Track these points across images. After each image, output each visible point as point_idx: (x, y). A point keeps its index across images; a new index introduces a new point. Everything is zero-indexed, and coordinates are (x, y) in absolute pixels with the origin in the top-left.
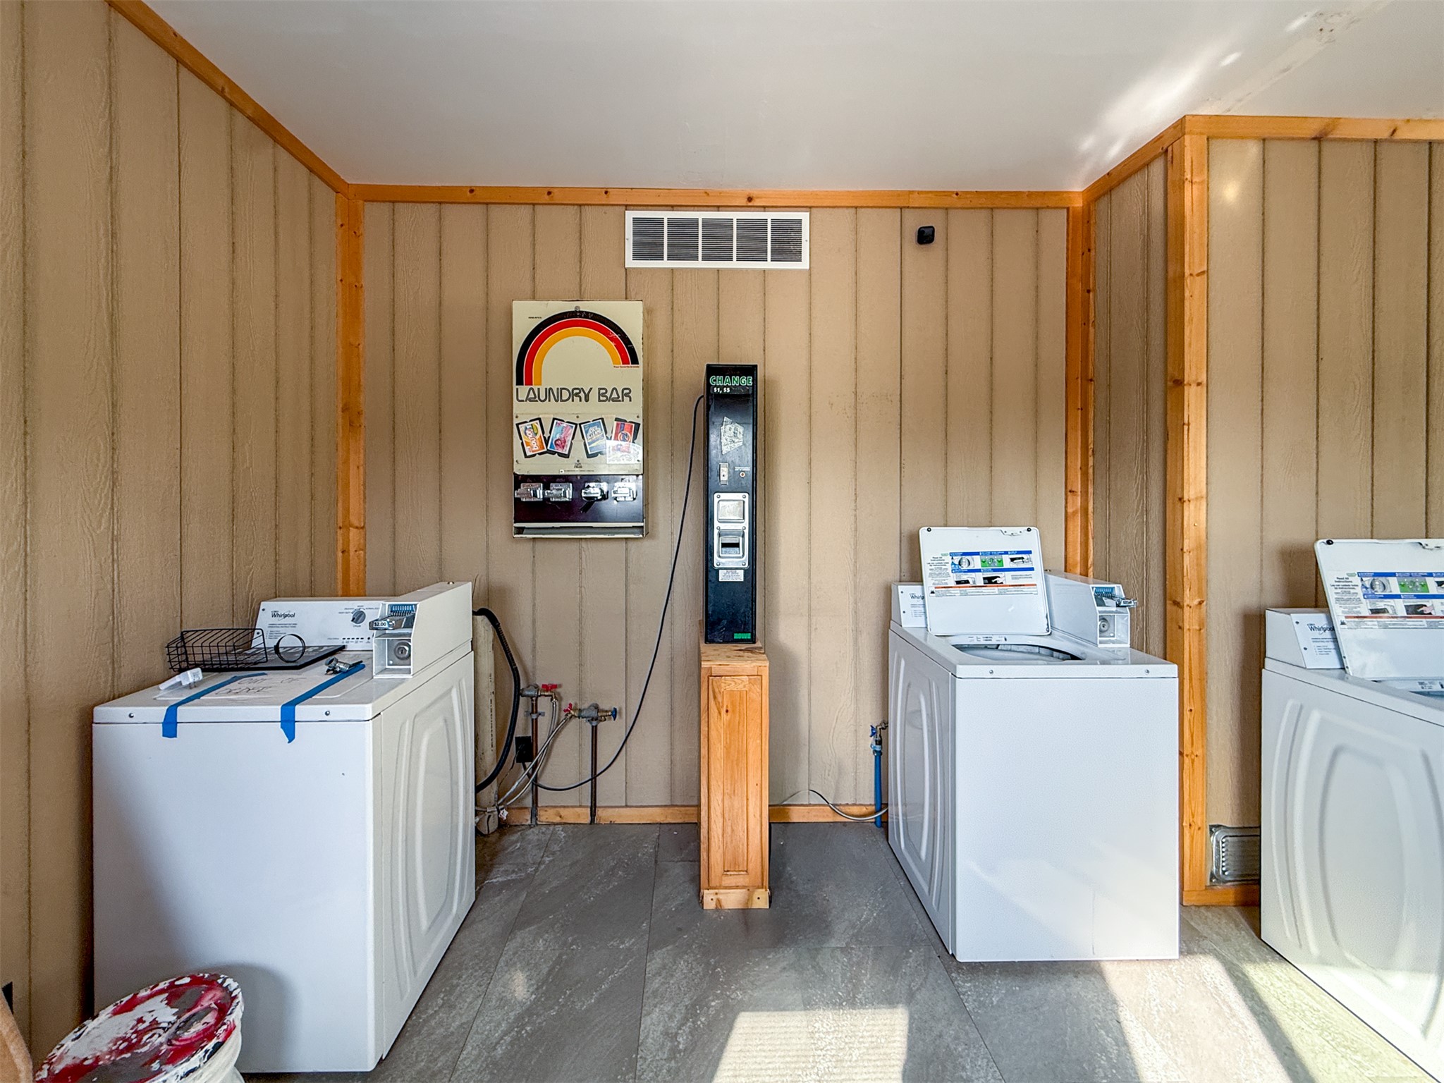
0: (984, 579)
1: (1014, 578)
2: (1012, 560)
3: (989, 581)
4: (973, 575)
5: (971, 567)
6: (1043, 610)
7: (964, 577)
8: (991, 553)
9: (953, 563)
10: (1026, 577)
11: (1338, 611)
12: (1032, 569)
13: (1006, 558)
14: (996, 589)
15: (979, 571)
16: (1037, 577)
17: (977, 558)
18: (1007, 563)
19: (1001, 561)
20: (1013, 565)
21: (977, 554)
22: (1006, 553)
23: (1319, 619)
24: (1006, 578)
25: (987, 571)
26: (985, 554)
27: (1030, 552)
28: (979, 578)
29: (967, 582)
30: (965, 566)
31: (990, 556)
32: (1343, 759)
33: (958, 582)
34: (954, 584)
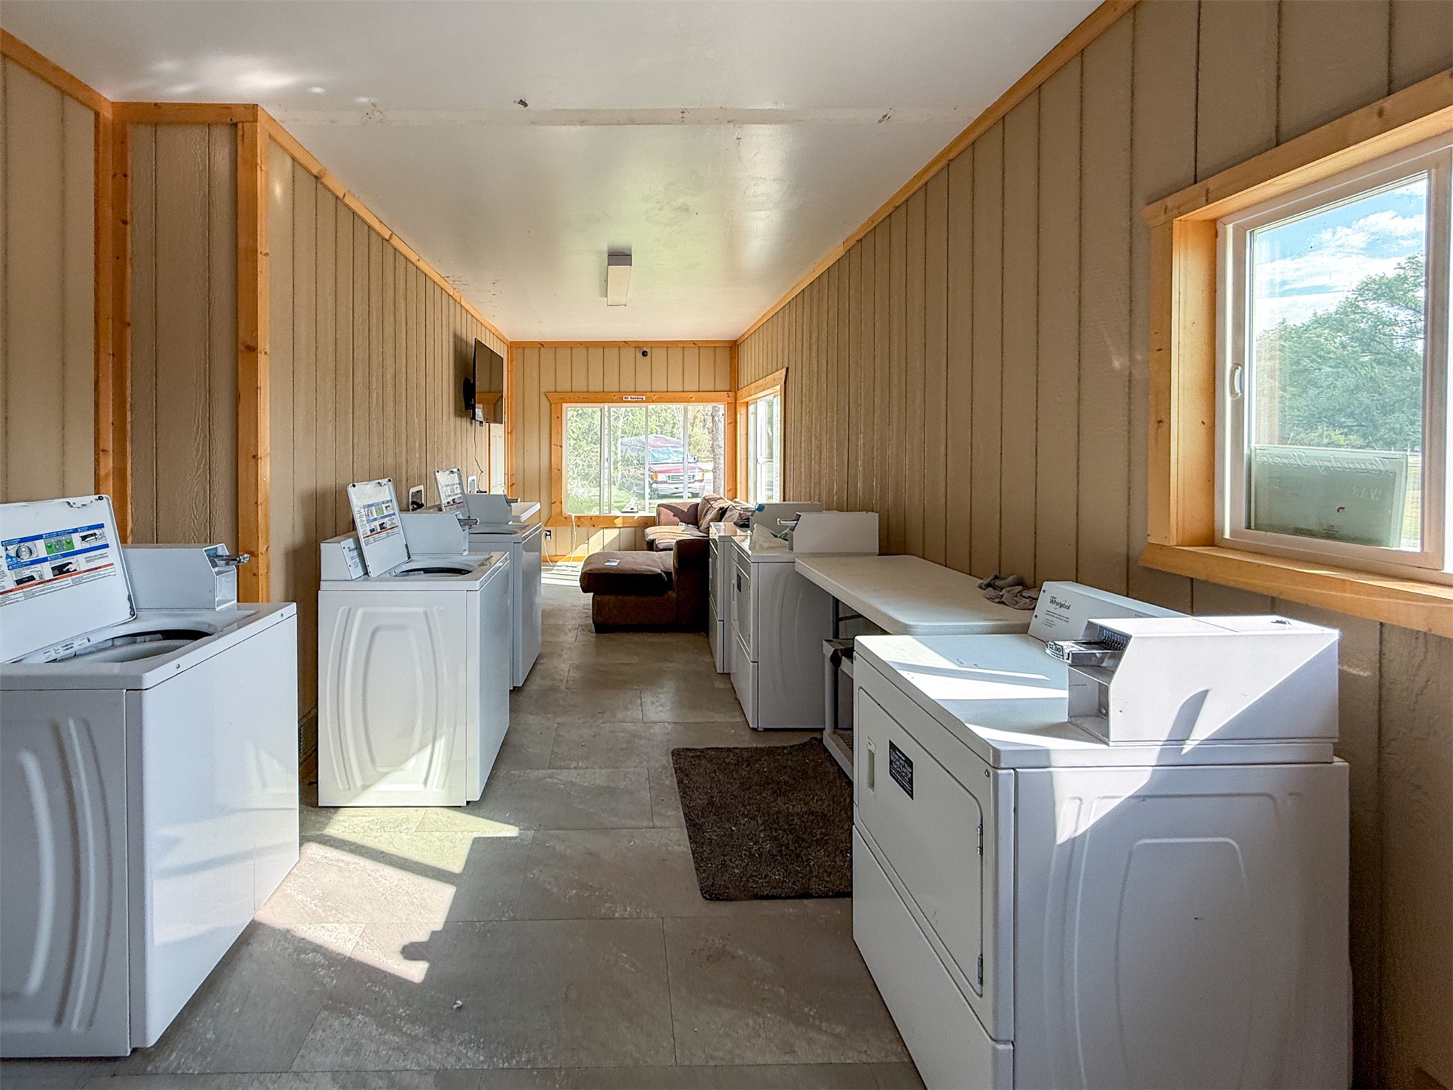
0: (53, 569)
1: (88, 560)
2: (84, 538)
3: (60, 571)
4: (38, 567)
5: (34, 557)
6: (122, 592)
7: (27, 572)
8: (57, 534)
9: (8, 556)
10: (103, 556)
12: (106, 546)
13: (76, 537)
14: (69, 580)
15: (45, 560)
16: (113, 554)
17: (40, 544)
18: (78, 544)
19: (70, 543)
20: (85, 545)
21: (39, 537)
22: (75, 531)
24: (79, 562)
25: (56, 558)
26: (50, 535)
27: (101, 526)
28: (46, 570)
29: (32, 578)
30: (26, 558)
31: (58, 540)
32: (379, 636)
33: (19, 582)
34: (13, 586)
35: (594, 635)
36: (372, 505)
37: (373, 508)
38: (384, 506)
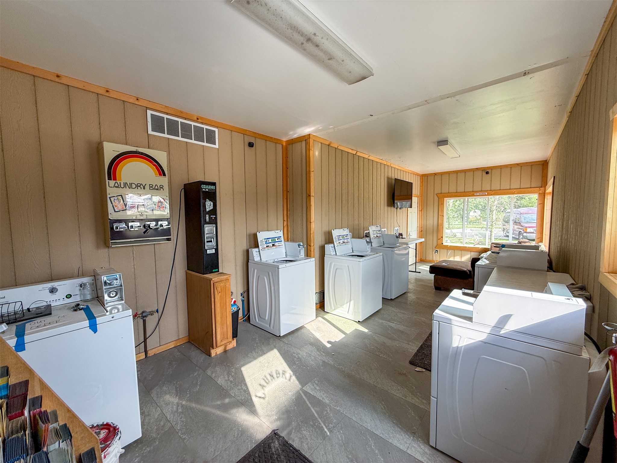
0: (272, 245)
1: (278, 244)
2: (278, 239)
3: (273, 245)
4: (270, 244)
5: (269, 242)
6: (284, 251)
7: (268, 245)
8: (273, 238)
9: (265, 241)
10: (281, 243)
11: (335, 243)
12: (282, 241)
13: (276, 239)
14: (275, 247)
15: (271, 243)
16: (283, 243)
17: (270, 239)
18: (277, 240)
19: (275, 240)
20: (278, 241)
21: (270, 238)
22: (276, 237)
23: (332, 245)
24: (277, 244)
25: (273, 243)
26: (272, 238)
27: (281, 237)
28: (271, 244)
29: (269, 246)
30: (268, 242)
31: (273, 239)
32: (337, 271)
33: (267, 246)
34: (266, 247)
35: (435, 290)
36: (341, 235)
37: (341, 236)
38: (345, 236)
